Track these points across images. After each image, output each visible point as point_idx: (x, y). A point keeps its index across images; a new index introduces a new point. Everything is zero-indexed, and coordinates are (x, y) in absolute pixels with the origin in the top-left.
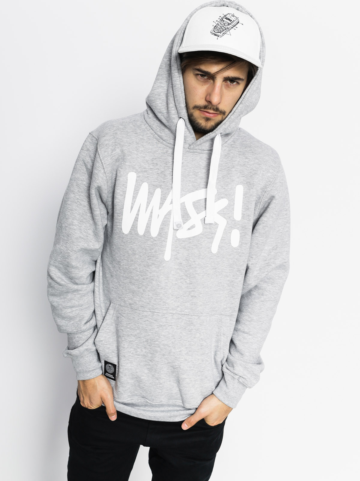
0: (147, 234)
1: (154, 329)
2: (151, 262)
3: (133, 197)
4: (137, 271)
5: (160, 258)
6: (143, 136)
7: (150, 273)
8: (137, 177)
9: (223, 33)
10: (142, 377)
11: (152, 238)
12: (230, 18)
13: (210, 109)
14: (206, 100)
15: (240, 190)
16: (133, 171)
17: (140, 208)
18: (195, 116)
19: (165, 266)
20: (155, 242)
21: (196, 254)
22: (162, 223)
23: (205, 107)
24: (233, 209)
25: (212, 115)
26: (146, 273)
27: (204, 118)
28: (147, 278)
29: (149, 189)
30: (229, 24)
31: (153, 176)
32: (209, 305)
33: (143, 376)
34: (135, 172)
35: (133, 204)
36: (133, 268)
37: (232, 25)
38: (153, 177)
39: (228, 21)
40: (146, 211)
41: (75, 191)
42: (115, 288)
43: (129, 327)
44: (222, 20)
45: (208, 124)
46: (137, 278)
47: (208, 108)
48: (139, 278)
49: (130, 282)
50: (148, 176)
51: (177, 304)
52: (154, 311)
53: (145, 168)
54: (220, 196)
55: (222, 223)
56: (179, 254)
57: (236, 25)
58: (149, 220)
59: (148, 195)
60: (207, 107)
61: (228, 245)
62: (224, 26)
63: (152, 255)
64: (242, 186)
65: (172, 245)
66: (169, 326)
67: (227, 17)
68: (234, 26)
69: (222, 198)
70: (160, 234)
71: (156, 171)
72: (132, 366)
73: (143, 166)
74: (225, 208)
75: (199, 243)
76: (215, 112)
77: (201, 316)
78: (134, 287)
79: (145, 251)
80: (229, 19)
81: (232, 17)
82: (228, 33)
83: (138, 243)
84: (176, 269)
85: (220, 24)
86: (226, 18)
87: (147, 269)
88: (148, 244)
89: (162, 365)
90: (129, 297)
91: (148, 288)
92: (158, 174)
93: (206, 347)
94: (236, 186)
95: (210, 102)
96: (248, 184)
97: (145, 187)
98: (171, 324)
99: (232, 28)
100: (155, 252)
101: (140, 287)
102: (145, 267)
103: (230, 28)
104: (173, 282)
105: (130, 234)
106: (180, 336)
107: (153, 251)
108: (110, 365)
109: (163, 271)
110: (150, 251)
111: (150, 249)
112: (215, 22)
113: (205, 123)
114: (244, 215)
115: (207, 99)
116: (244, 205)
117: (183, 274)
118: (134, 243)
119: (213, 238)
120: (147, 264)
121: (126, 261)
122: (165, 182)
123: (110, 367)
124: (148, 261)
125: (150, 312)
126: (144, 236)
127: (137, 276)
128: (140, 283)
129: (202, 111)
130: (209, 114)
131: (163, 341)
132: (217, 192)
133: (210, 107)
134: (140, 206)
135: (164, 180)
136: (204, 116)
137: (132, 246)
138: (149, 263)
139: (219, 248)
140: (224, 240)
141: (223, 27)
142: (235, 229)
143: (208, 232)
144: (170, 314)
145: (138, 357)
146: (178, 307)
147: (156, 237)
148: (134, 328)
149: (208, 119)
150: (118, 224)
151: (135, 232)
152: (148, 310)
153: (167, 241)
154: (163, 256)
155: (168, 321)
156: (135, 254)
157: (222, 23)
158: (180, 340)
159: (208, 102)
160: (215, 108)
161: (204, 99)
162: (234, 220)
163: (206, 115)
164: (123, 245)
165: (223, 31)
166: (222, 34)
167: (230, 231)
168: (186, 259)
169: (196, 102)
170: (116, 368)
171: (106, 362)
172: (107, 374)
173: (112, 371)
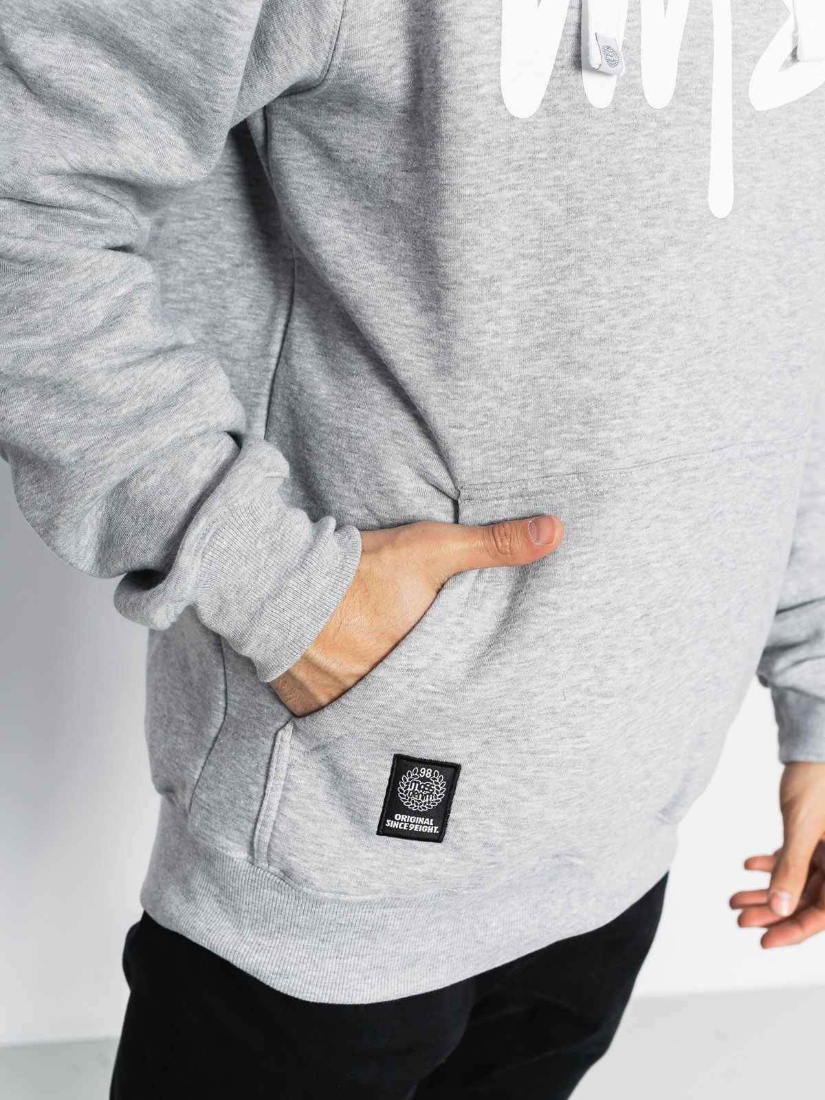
0: (625, 97)
2: (662, 232)
4: (598, 296)
5: (692, 208)
7: (664, 287)
11: (654, 115)
19: (714, 243)
20: (667, 134)
22: (684, 36)
26: (644, 295)
28: (650, 318)
36: (574, 283)
42: (470, 425)
46: (601, 329)
48: (614, 327)
49: (562, 364)
58: (628, 29)
63: (663, 200)
65: (734, 144)
66: (717, 515)
70: (681, 93)
72: (579, 750)
78: (586, 380)
79: (624, 188)
83: (591, 150)
87: (648, 274)
88: (638, 145)
90: (568, 436)
91: (661, 363)
98: (721, 508)
100: (675, 180)
101: (621, 369)
102: (633, 264)
105: (549, 115)
107: (663, 178)
108: (427, 772)
109: (709, 268)
110: (652, 182)
111: (651, 172)
118: (570, 155)
120: (645, 248)
121: (531, 263)
123: (424, 779)
124: (649, 231)
126: (615, 110)
127: (601, 321)
128: (622, 348)
137: (558, 173)
138: (652, 240)
145: (607, 706)
147: (668, 109)
150: (481, 76)
151: (569, 98)
153: (709, 124)
154: (704, 196)
156: (580, 213)
164: (512, 181)
170: (461, 776)
171: (402, 764)
172: (403, 817)
173: (434, 799)
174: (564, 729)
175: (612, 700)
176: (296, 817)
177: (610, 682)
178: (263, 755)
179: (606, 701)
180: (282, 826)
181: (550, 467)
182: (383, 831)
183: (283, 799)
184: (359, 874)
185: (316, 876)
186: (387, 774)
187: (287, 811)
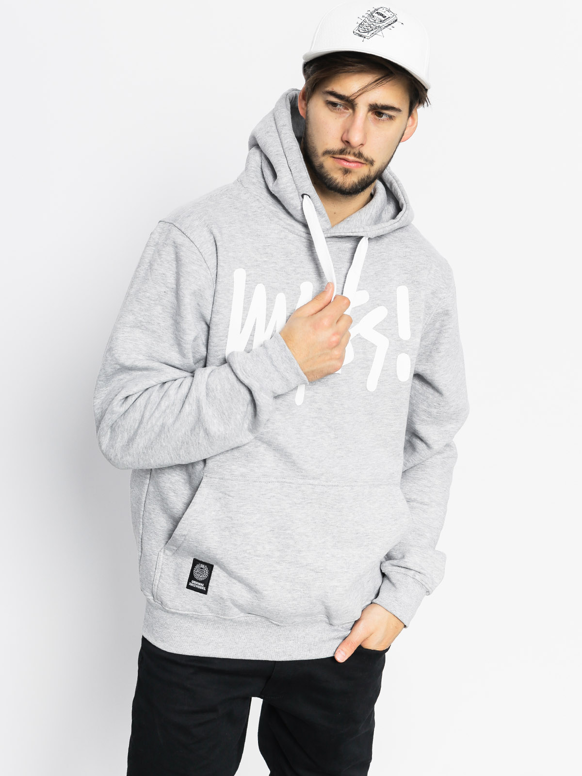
1: (285, 509)
3: (244, 308)
5: (288, 401)
6: (246, 211)
8: (248, 275)
9: (373, 34)
10: (264, 592)
12: (383, 13)
13: (349, 153)
14: (342, 140)
15: (403, 294)
16: (240, 267)
17: (255, 324)
18: (326, 167)
19: (295, 413)
21: (344, 394)
23: (342, 152)
24: (396, 322)
25: (353, 165)
27: (340, 169)
29: (267, 294)
30: (381, 21)
31: (269, 273)
32: (367, 469)
33: (265, 590)
34: (244, 268)
35: (244, 319)
37: (386, 22)
38: (269, 276)
39: (381, 17)
40: (265, 330)
41: (135, 310)
43: (241, 511)
44: (371, 15)
45: (347, 180)
47: (346, 152)
50: (262, 273)
51: (321, 471)
52: (284, 480)
53: (257, 261)
54: (374, 302)
55: (382, 344)
56: (317, 395)
57: (392, 24)
59: (267, 304)
60: (344, 150)
61: (393, 377)
62: (374, 24)
64: (406, 287)
66: (308, 503)
67: (378, 11)
68: (390, 25)
69: (378, 305)
71: (273, 265)
72: (248, 574)
73: (254, 257)
74: (384, 320)
75: (349, 377)
76: (357, 160)
77: (355, 486)
80: (382, 15)
81: (387, 12)
82: (380, 33)
84: (313, 418)
85: (368, 21)
86: (377, 13)
89: (298, 569)
92: (277, 270)
93: (365, 535)
94: (397, 288)
95: (347, 142)
96: (415, 283)
97: (260, 291)
98: (311, 501)
99: (386, 27)
103: (383, 26)
104: (310, 438)
106: (325, 519)
108: (202, 566)
109: (292, 420)
112: (361, 17)
113: (342, 178)
114: (415, 331)
115: (343, 138)
116: (412, 315)
117: (324, 426)
119: (369, 367)
122: (289, 283)
123: (202, 568)
125: (278, 482)
129: (337, 158)
130: (348, 164)
131: (298, 528)
132: (370, 297)
133: (348, 150)
134: (255, 322)
135: (288, 281)
136: (340, 166)
139: (378, 383)
140: (387, 370)
141: (372, 26)
142: (402, 352)
143: (361, 359)
144: (310, 486)
145: (258, 560)
146: (322, 474)
148: (252, 512)
149: (346, 171)
152: (274, 480)
154: (294, 398)
155: (306, 497)
157: (370, 19)
158: (323, 525)
159: (346, 143)
160: (357, 152)
161: (340, 139)
162: (401, 340)
163: (343, 165)
165: (372, 30)
166: (370, 34)
167: (395, 357)
168: (329, 402)
169: (327, 144)
170: (214, 569)
171: (196, 562)
172: (194, 582)
173: (204, 576)
174: (241, 565)
175: (260, 558)
176: (163, 582)
177: (259, 552)
178: (154, 561)
179: (257, 558)
180: (160, 586)
181: (233, 472)
182: (189, 587)
183: (161, 576)
184: (182, 602)
185: (169, 603)
186: (191, 566)
187: (161, 580)
